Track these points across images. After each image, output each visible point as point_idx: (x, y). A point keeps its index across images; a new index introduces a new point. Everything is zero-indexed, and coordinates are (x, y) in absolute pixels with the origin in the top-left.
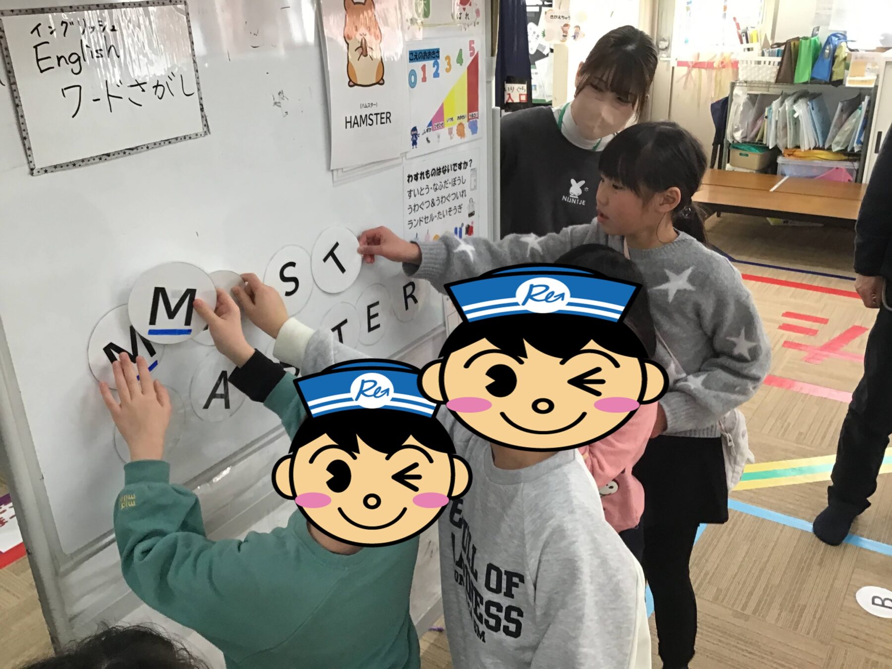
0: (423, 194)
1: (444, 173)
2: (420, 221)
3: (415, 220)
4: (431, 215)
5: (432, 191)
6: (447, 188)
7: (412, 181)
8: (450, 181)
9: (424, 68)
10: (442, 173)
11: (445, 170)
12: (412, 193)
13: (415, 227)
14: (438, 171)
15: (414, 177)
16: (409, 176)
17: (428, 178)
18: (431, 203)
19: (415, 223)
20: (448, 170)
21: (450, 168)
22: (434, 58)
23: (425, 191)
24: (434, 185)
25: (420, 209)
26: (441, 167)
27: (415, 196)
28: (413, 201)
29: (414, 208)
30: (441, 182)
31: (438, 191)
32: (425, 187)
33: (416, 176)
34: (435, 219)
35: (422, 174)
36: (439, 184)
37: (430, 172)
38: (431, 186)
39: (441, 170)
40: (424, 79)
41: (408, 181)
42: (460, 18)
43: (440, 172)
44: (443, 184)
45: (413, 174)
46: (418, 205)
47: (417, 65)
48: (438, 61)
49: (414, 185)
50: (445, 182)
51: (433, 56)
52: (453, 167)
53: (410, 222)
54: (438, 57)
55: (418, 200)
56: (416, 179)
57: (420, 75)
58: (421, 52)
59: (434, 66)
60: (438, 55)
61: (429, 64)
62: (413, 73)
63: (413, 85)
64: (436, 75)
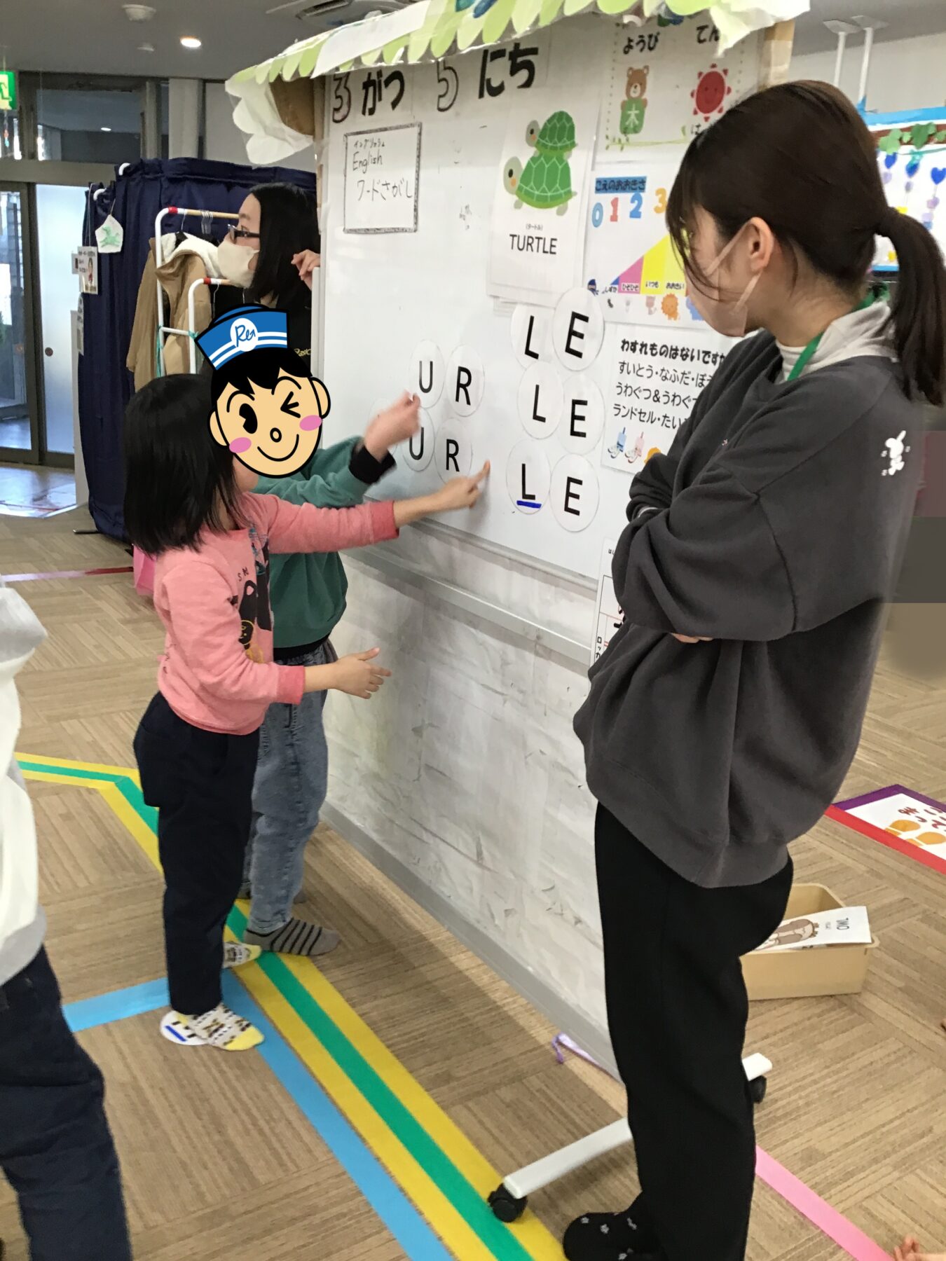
0: (641, 376)
1: (684, 360)
2: (632, 412)
3: (624, 407)
4: (651, 414)
5: (657, 378)
6: (687, 384)
7: (627, 349)
8: (694, 375)
9: (615, 203)
10: (679, 358)
11: (687, 355)
12: (625, 366)
13: (623, 416)
14: (674, 353)
15: (630, 345)
16: (624, 342)
17: (654, 355)
18: (653, 394)
19: (623, 412)
20: (692, 358)
21: (695, 354)
22: (634, 190)
23: (644, 372)
24: (663, 370)
25: (633, 396)
26: (680, 348)
27: (629, 373)
28: (626, 380)
29: (624, 389)
30: (675, 371)
31: (668, 382)
32: (647, 367)
33: (634, 344)
34: (658, 424)
35: (643, 345)
36: (672, 372)
37: (658, 348)
38: (657, 368)
39: (679, 352)
40: (614, 218)
41: (623, 347)
43: (676, 354)
44: (680, 376)
45: (631, 340)
46: (630, 387)
47: (606, 198)
48: (642, 194)
49: (629, 356)
50: (684, 374)
51: (633, 187)
52: (702, 355)
53: (617, 407)
54: (642, 189)
55: (631, 380)
56: (634, 350)
57: (608, 211)
58: (612, 181)
59: (632, 201)
60: (642, 187)
61: (625, 198)
62: (599, 207)
63: (597, 223)
64: (635, 214)
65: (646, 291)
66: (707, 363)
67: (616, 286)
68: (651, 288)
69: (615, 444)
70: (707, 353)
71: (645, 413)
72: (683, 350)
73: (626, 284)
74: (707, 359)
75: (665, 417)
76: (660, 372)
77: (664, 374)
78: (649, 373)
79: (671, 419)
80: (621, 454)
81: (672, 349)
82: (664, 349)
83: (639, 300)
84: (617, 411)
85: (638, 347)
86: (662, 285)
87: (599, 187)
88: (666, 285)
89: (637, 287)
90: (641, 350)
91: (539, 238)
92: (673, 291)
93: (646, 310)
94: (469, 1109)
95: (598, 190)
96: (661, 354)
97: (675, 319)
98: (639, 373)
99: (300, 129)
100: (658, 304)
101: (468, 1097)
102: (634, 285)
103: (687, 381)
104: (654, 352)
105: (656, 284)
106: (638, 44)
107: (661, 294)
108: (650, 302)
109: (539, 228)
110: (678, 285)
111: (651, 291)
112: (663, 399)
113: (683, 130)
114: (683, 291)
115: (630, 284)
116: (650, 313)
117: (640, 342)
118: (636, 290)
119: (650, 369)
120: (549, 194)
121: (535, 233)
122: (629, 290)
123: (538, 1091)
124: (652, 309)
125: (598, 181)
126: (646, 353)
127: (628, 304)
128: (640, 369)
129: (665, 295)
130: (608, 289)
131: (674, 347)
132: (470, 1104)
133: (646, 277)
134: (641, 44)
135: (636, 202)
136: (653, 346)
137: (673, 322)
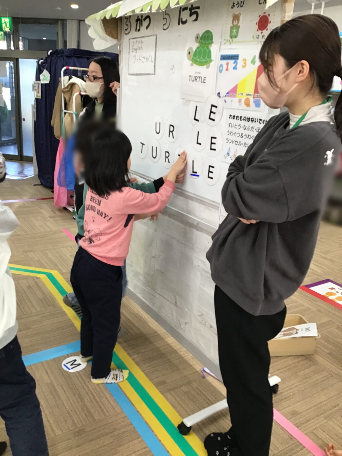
0: (236, 128)
1: (252, 122)
2: (233, 142)
3: (230, 140)
4: (240, 142)
5: (242, 129)
6: (253, 131)
7: (231, 118)
8: (256, 128)
9: (227, 64)
10: (250, 121)
11: (253, 121)
12: (231, 124)
13: (230, 143)
14: (248, 120)
15: (233, 116)
16: (230, 116)
17: (241, 120)
18: (241, 135)
20: (255, 122)
21: (256, 120)
22: (234, 59)
23: (237, 127)
24: (244, 126)
25: (233, 135)
27: (232, 127)
28: (231, 129)
29: (230, 133)
30: (249, 126)
31: (246, 131)
32: (238, 125)
33: (234, 116)
34: (242, 146)
35: (237, 117)
36: (248, 127)
37: (243, 118)
38: (242, 125)
39: (250, 119)
40: (227, 69)
41: (230, 117)
42: (258, 38)
43: (249, 120)
44: (251, 128)
45: (233, 115)
46: (232, 132)
47: (224, 62)
48: (238, 61)
49: (232, 121)
50: (252, 127)
51: (235, 58)
52: (259, 121)
53: (227, 139)
54: (238, 59)
55: (234, 130)
56: (234, 118)
57: (225, 67)
58: (227, 56)
59: (234, 63)
60: (237, 58)
61: (231, 62)
62: (221, 66)
63: (221, 71)
64: (235, 68)
65: (238, 97)
66: (260, 123)
67: (228, 95)
68: (240, 95)
69: (226, 153)
70: (261, 120)
71: (238, 142)
72: (252, 119)
73: (231, 94)
74: (260, 122)
75: (245, 143)
76: (243, 127)
77: (245, 127)
78: (239, 127)
79: (247, 144)
80: (229, 157)
81: (248, 118)
82: (245, 118)
83: (236, 100)
84: (227, 141)
85: (235, 117)
86: (245, 94)
87: (222, 58)
88: (246, 94)
89: (235, 95)
90: (236, 119)
91: (199, 77)
92: (248, 97)
93: (238, 104)
94: (171, 394)
95: (221, 59)
96: (244, 120)
97: (249, 107)
98: (236, 127)
99: (113, 37)
100: (243, 101)
101: (171, 390)
102: (234, 94)
103: (253, 130)
104: (241, 119)
105: (242, 94)
106: (236, 5)
107: (244, 98)
108: (240, 101)
109: (200, 73)
110: (250, 94)
111: (240, 97)
112: (244, 137)
113: (253, 36)
114: (252, 97)
115: (233, 94)
116: (240, 105)
117: (236, 115)
118: (235, 96)
119: (240, 125)
120: (203, 61)
121: (198, 75)
122: (232, 96)
123: (196, 388)
124: (241, 103)
125: (222, 56)
126: (238, 120)
127: (232, 101)
128: (236, 125)
129: (245, 98)
130: (225, 95)
131: (249, 117)
132: (172, 392)
133: (239, 91)
134: (238, 5)
135: (235, 64)
136: (241, 117)
137: (248, 108)
